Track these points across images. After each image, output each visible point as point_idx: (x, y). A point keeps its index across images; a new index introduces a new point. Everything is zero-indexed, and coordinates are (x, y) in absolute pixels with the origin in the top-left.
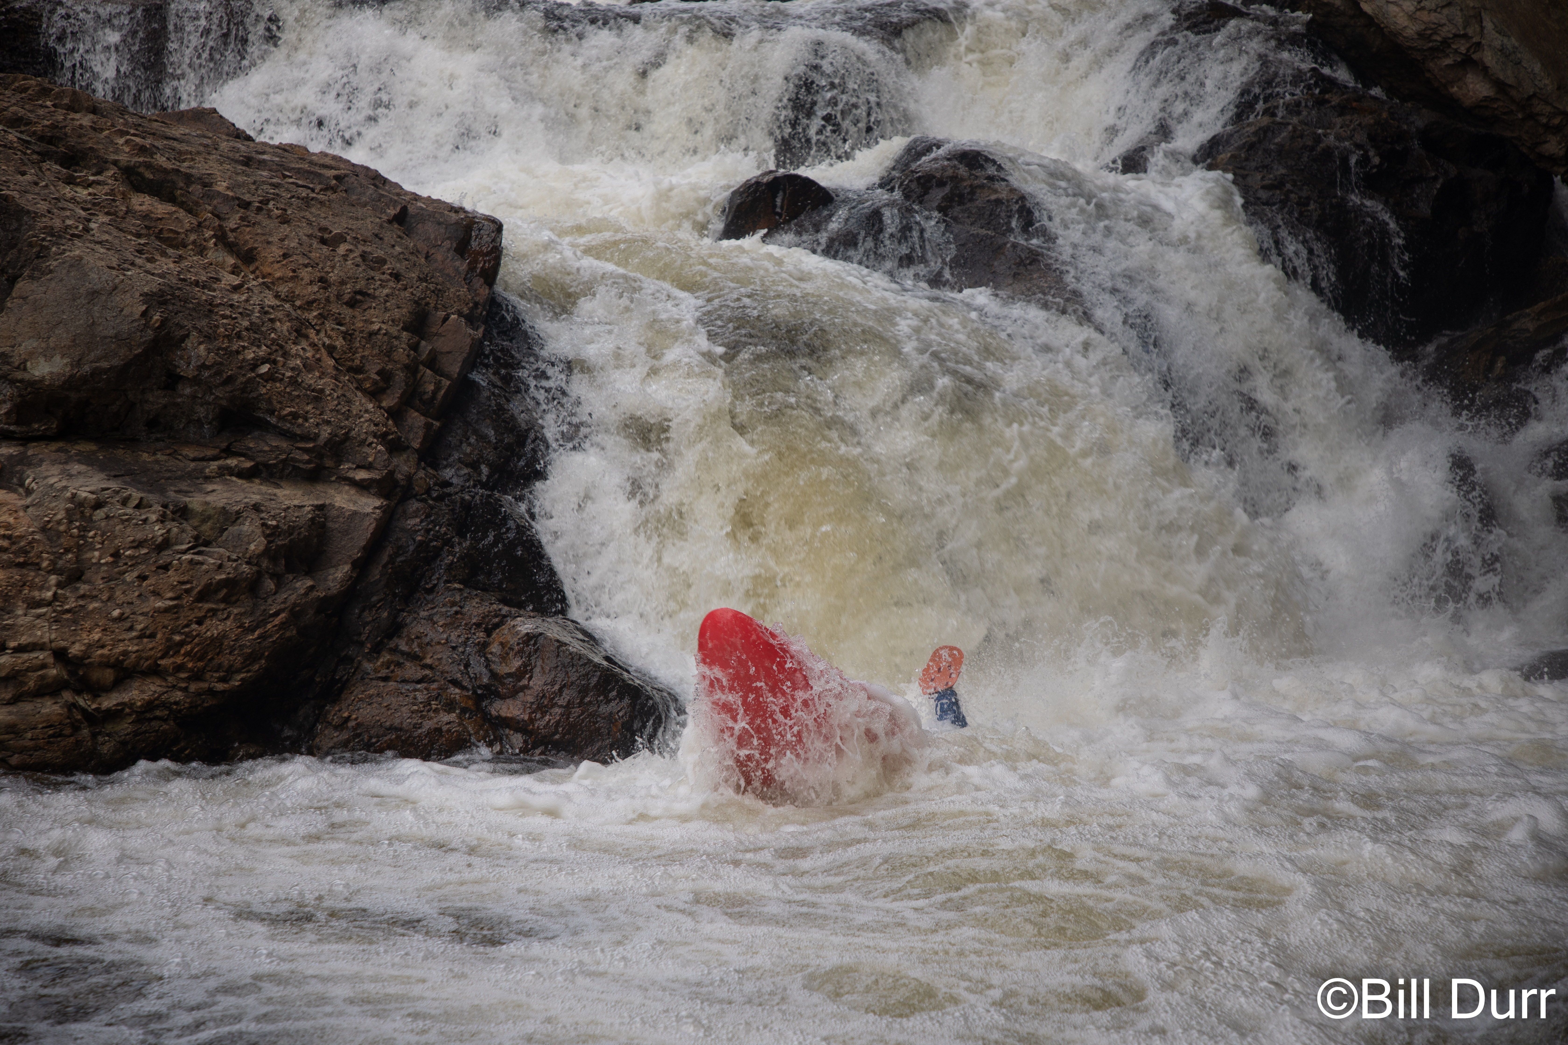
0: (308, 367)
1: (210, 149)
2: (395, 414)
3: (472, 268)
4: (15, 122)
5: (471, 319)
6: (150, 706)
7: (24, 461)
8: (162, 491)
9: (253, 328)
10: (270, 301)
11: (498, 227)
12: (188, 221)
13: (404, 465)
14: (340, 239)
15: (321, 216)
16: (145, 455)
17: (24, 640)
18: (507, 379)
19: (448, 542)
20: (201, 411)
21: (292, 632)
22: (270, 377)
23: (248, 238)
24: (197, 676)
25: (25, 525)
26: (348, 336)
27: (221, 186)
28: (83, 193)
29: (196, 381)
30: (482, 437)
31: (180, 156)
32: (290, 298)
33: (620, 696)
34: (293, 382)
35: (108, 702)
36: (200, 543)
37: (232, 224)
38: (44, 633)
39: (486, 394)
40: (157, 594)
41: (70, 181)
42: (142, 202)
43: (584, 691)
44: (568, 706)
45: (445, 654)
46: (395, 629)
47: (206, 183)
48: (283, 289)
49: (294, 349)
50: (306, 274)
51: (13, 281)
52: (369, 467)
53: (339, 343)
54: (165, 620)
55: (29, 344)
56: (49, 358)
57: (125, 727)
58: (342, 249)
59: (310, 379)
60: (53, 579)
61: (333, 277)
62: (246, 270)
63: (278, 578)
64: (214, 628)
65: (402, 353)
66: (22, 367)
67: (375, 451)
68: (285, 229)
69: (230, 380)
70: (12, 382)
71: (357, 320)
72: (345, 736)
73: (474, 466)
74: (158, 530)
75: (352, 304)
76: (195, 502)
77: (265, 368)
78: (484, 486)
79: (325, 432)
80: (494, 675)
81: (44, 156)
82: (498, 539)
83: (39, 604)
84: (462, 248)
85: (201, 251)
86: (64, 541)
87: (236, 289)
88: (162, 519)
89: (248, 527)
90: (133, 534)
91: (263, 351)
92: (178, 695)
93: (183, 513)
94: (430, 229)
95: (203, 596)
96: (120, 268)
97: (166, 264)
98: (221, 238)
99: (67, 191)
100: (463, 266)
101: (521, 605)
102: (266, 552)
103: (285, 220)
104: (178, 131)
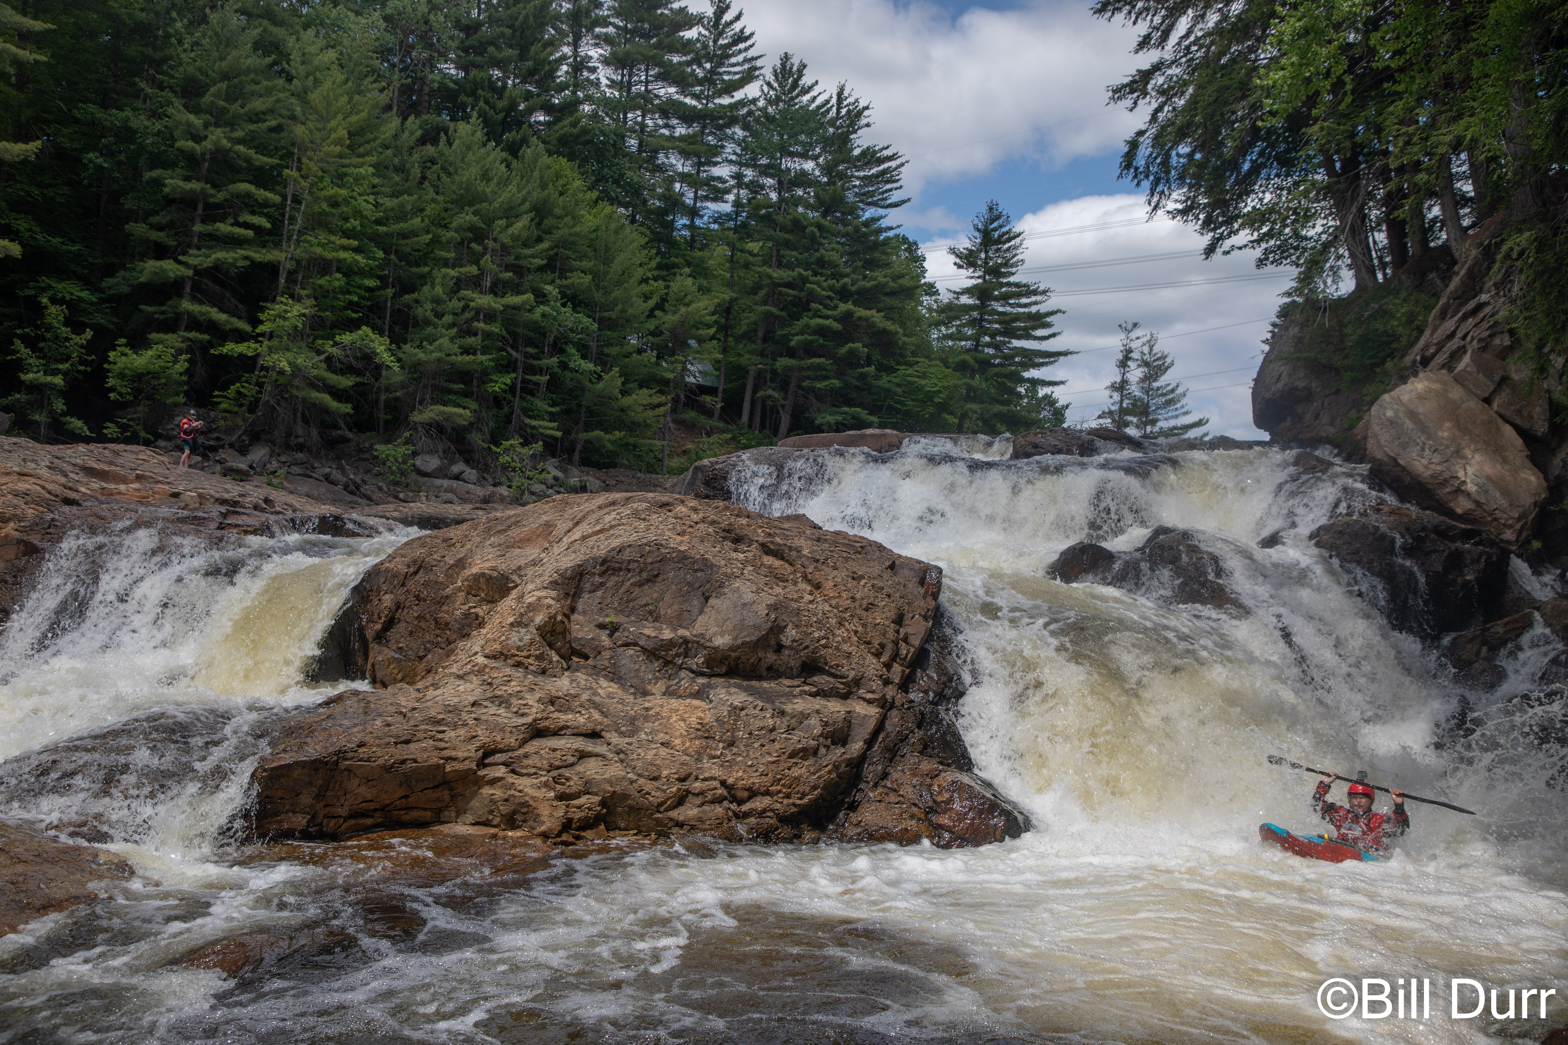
0: (844, 641)
1: (801, 534)
2: (888, 666)
3: (926, 592)
4: (713, 523)
5: (925, 618)
6: (764, 811)
7: (709, 686)
8: (773, 702)
9: (818, 622)
10: (827, 608)
11: (940, 571)
12: (790, 569)
13: (891, 692)
14: (862, 577)
15: (853, 566)
16: (765, 684)
17: (707, 775)
18: (943, 648)
19: (912, 732)
20: (792, 663)
21: (834, 775)
22: (825, 646)
23: (817, 577)
24: (788, 796)
25: (709, 718)
26: (864, 626)
27: (806, 552)
28: (741, 556)
29: (790, 648)
30: (930, 678)
31: (787, 537)
32: (836, 607)
33: (1000, 815)
34: (837, 648)
35: (745, 808)
36: (790, 729)
37: (810, 570)
38: (716, 772)
39: (932, 655)
40: (769, 754)
41: (736, 550)
42: (768, 560)
43: (981, 812)
44: (973, 819)
45: (910, 790)
46: (885, 775)
47: (798, 550)
48: (834, 602)
49: (838, 632)
50: (844, 595)
51: (707, 599)
52: (873, 692)
53: (860, 629)
54: (773, 767)
55: (714, 629)
56: (722, 636)
57: (752, 820)
58: (863, 582)
59: (845, 647)
60: (721, 745)
61: (858, 596)
62: (817, 593)
63: (827, 747)
64: (796, 772)
65: (891, 635)
66: (710, 640)
67: (876, 684)
68: (835, 572)
69: (807, 647)
70: (705, 648)
71: (868, 617)
72: (859, 830)
73: (926, 692)
74: (771, 722)
75: (866, 609)
76: (788, 708)
77: (823, 642)
78: (931, 703)
79: (852, 674)
80: (935, 801)
81: (724, 538)
82: (938, 730)
83: (714, 757)
84: (922, 582)
85: (795, 583)
86: (726, 726)
87: (811, 602)
88: (772, 717)
89: (814, 721)
90: (759, 724)
91: (823, 633)
92: (778, 806)
93: (783, 713)
94: (906, 572)
95: (791, 756)
96: (757, 592)
97: (778, 590)
98: (805, 577)
99: (734, 555)
100: (922, 591)
101: (949, 765)
102: (821, 735)
103: (836, 569)
104: (786, 525)
